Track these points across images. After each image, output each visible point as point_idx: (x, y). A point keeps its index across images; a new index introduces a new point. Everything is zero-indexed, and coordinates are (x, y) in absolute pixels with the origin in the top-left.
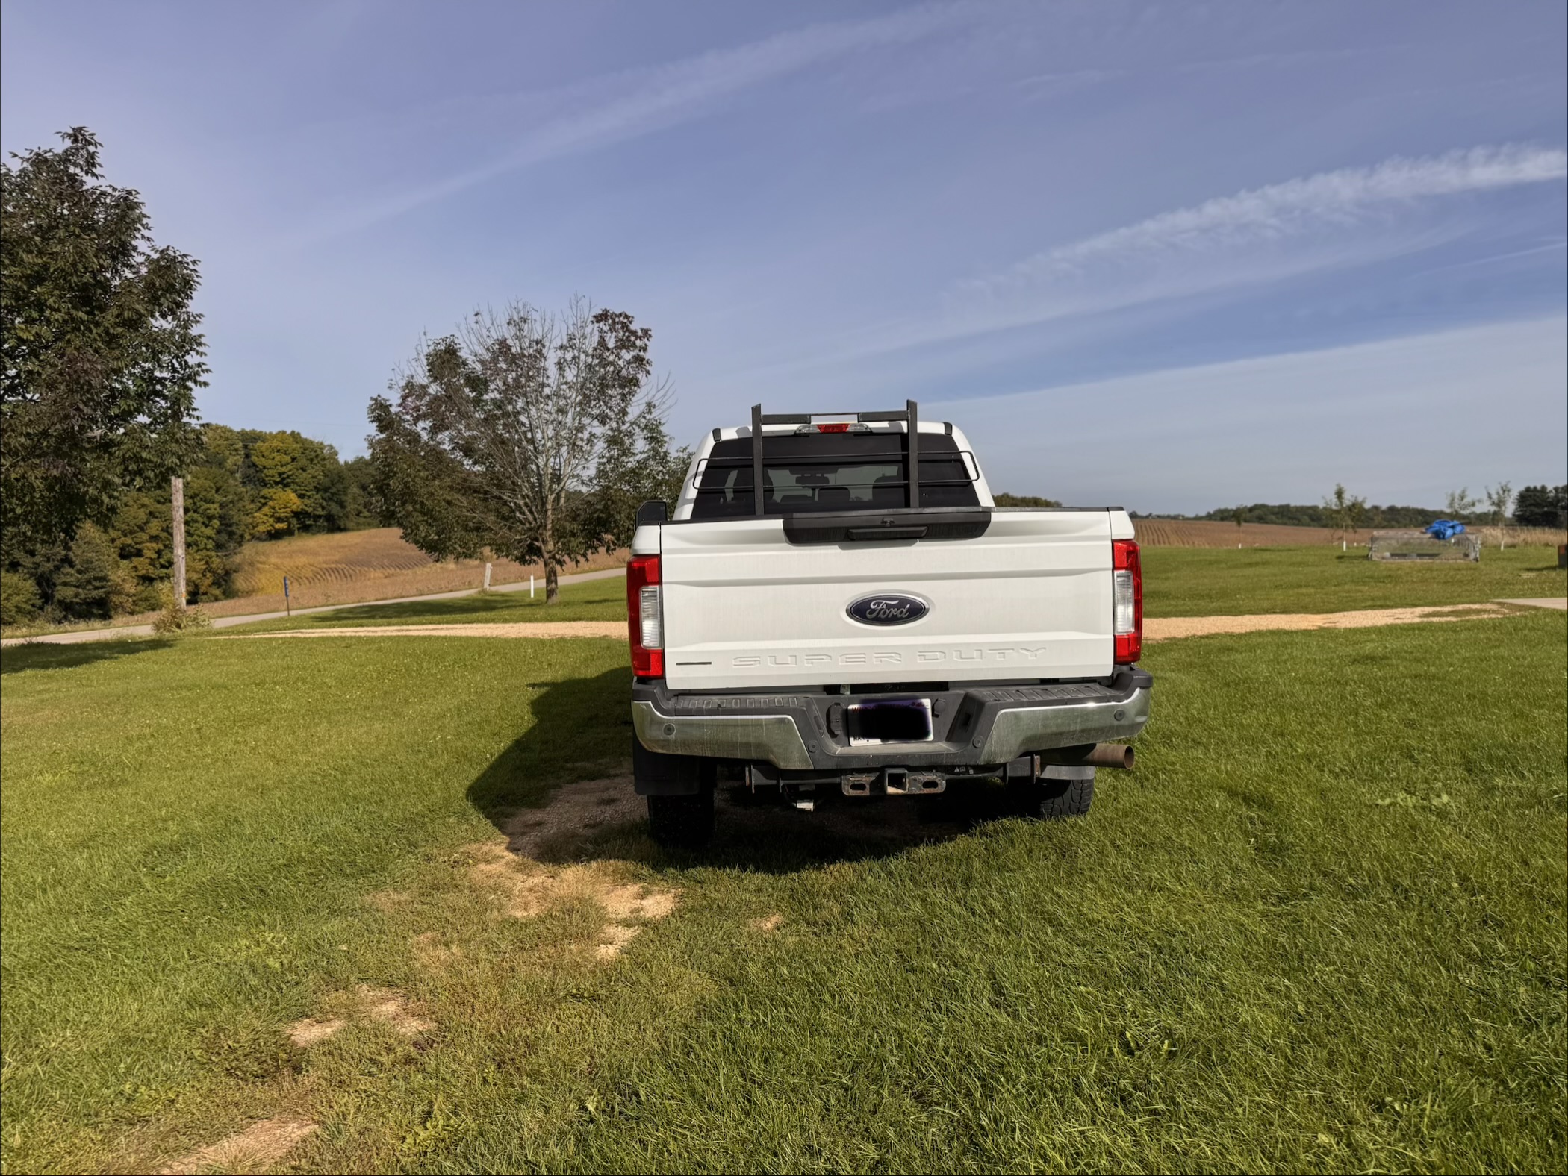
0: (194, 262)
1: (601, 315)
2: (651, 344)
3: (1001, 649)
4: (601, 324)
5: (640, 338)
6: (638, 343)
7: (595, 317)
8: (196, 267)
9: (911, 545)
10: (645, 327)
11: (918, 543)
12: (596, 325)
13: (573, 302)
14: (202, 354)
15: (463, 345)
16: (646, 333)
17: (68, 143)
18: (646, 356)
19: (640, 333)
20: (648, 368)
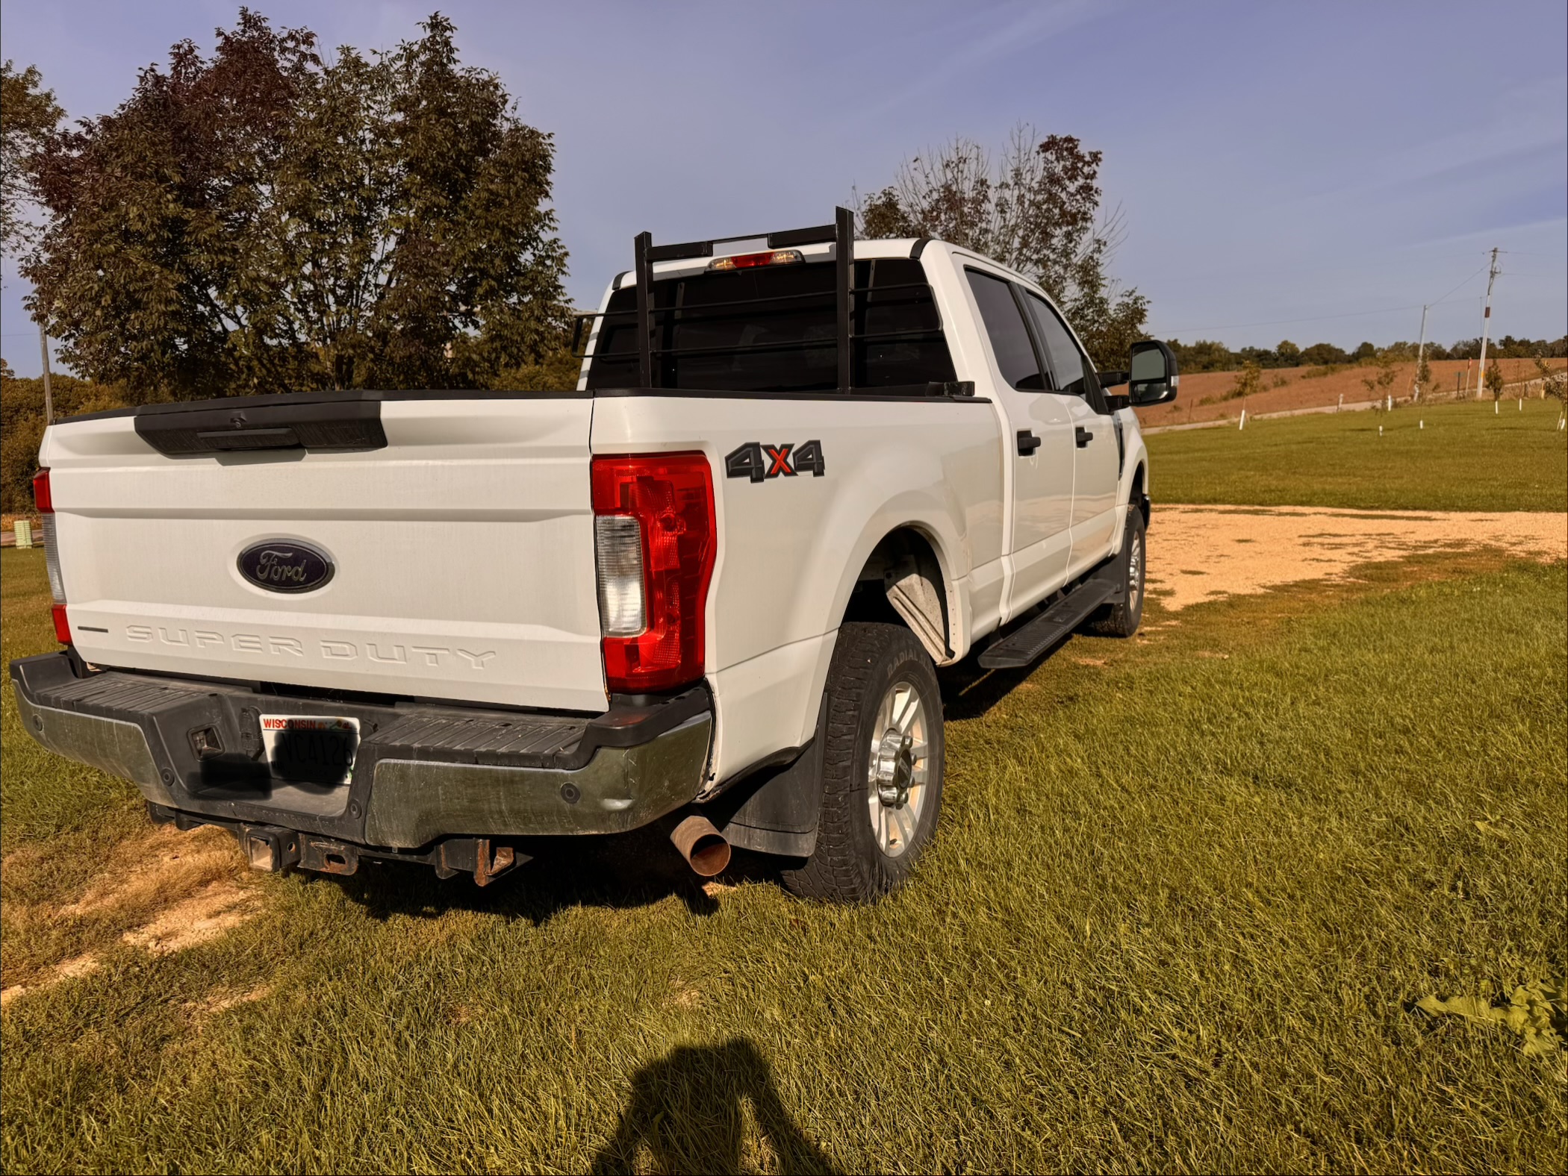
0: (549, 136)
1: (1048, 143)
2: (1100, 169)
3: (435, 646)
4: (1048, 154)
5: (1089, 164)
6: (1086, 170)
7: (1041, 146)
8: (551, 141)
9: (299, 458)
10: (1094, 151)
11: (308, 456)
12: (1042, 155)
13: (1016, 131)
14: (555, 229)
15: (901, 196)
16: (1096, 157)
17: (429, 33)
18: (1095, 184)
19: (1087, 158)
20: (1097, 198)
